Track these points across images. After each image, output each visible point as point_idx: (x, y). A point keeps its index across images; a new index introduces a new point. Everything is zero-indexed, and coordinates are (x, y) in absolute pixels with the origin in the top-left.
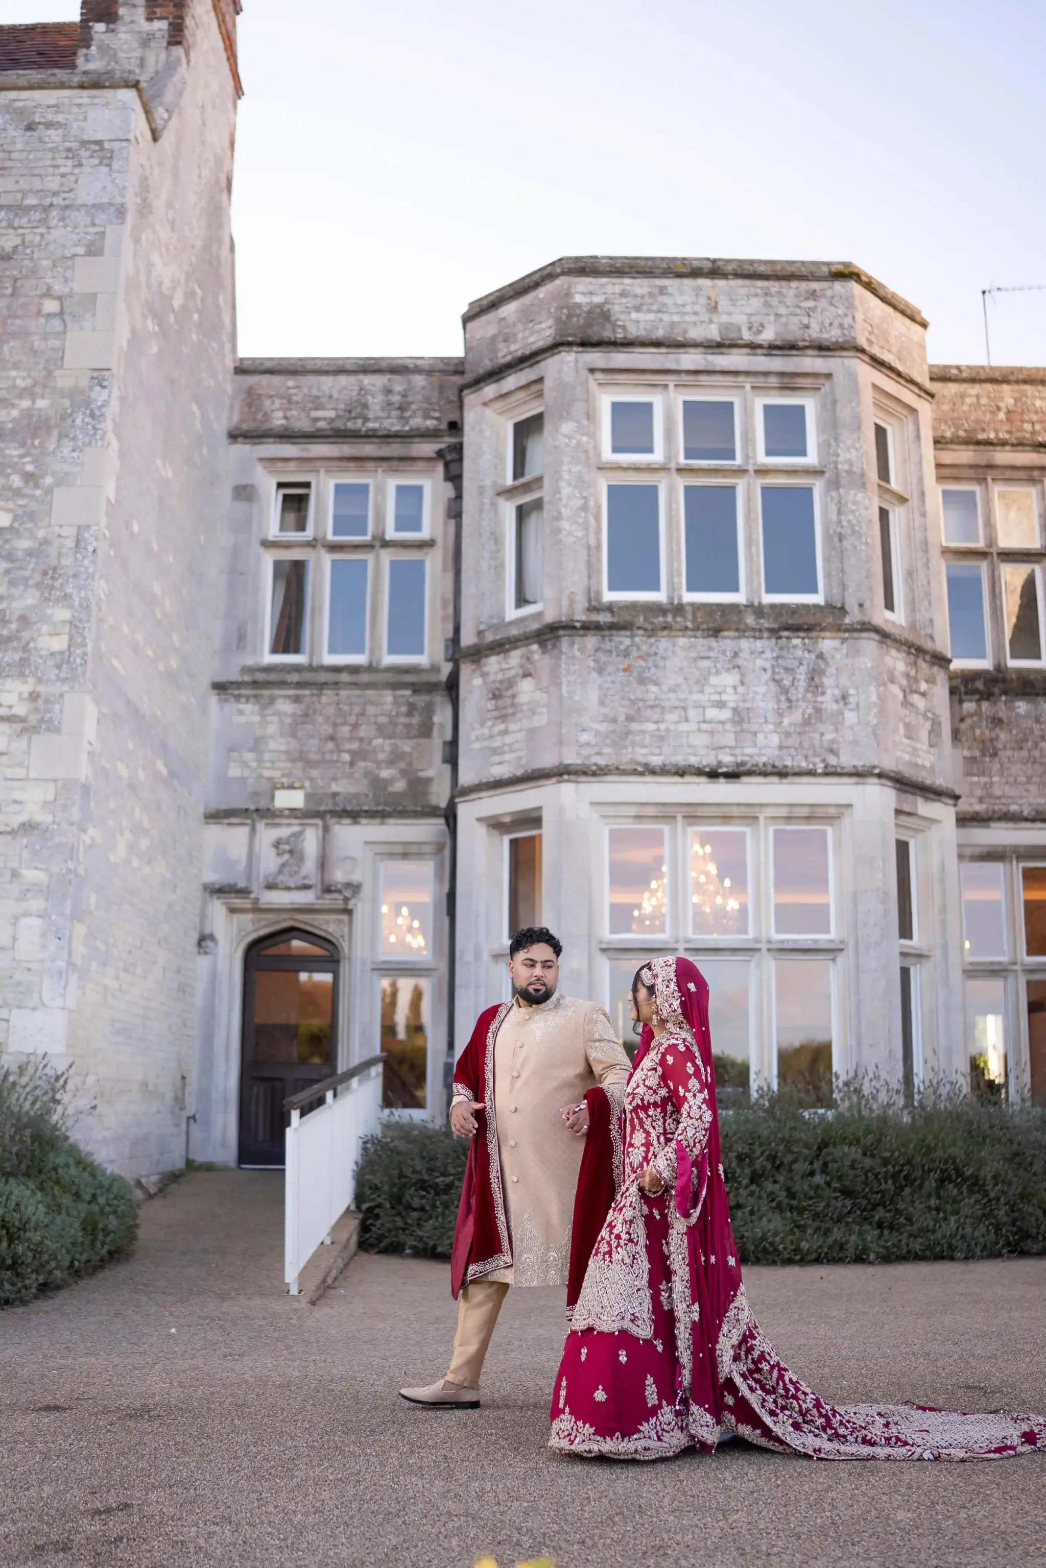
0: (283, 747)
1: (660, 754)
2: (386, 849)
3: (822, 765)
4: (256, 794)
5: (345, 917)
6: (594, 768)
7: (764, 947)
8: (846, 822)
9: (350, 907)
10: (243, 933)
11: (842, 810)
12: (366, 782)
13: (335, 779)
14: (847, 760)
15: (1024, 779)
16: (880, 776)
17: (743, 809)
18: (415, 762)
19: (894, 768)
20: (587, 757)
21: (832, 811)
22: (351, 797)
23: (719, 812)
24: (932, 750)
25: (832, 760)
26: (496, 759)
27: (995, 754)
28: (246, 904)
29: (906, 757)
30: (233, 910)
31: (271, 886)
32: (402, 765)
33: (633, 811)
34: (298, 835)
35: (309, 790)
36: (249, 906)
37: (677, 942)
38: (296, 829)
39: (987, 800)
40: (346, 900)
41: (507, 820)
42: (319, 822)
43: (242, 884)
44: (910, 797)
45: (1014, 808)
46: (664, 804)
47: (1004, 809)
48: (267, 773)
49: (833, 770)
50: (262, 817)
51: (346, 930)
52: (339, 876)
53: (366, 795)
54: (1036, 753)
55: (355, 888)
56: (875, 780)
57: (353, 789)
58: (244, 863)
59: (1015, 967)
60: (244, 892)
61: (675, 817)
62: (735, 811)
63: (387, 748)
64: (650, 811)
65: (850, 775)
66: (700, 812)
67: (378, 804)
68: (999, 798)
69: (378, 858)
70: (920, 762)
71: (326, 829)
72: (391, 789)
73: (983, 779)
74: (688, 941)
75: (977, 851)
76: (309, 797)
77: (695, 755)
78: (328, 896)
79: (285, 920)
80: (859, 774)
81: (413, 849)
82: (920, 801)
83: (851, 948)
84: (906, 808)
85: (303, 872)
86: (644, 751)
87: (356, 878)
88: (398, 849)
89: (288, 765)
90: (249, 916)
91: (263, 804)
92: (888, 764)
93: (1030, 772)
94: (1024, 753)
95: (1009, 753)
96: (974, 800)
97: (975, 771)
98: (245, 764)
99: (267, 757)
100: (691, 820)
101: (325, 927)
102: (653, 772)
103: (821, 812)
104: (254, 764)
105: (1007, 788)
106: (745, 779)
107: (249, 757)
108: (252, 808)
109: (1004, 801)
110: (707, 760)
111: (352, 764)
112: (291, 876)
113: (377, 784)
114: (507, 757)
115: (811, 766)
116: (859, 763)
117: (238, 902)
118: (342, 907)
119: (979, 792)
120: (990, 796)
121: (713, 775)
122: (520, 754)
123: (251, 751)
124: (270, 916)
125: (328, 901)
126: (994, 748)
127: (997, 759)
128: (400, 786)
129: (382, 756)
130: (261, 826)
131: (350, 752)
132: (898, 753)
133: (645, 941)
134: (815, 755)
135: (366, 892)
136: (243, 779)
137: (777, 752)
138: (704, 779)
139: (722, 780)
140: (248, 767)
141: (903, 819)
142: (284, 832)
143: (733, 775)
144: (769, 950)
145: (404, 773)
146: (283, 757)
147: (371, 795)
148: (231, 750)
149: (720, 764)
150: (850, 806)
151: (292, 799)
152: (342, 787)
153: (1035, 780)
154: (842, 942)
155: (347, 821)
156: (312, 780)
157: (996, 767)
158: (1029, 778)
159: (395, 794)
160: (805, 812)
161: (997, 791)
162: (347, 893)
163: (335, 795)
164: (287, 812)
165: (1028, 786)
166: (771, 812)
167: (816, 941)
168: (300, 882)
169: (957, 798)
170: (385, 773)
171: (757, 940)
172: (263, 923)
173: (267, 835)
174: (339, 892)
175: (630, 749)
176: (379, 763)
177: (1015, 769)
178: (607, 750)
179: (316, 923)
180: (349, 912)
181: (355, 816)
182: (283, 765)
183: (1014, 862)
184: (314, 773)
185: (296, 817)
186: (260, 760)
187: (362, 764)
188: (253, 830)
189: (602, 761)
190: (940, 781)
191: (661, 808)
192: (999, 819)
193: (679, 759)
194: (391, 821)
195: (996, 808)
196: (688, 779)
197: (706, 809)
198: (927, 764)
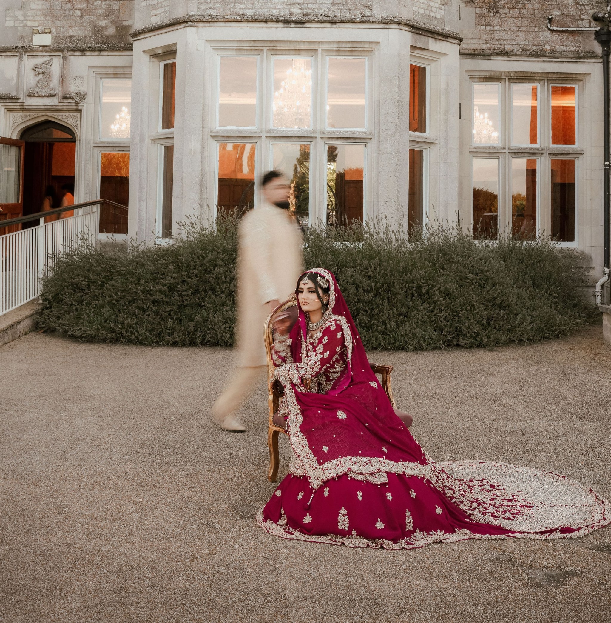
0: (40, 7)
1: (252, 8)
2: (103, 71)
3: (360, 16)
4: (22, 37)
5: (77, 114)
6: (208, 17)
7: (318, 136)
8: (376, 53)
9: (80, 108)
10: (16, 124)
11: (373, 46)
12: (90, 28)
13: (71, 27)
14: (378, 12)
15: (516, 28)
16: (399, 23)
17: (307, 45)
18: (121, 15)
19: (411, 18)
20: (204, 11)
21: (367, 46)
22: (80, 40)
23: (292, 46)
24: (443, 7)
25: (367, 12)
26: (154, 12)
27: (497, 12)
28: (16, 106)
29: (422, 11)
30: (10, 110)
31: (30, 96)
32: (113, 18)
33: (234, 45)
34: (47, 63)
35: (55, 34)
36: (19, 107)
37: (261, 132)
38: (47, 59)
39: (490, 42)
40: (77, 103)
41: (160, 51)
42: (60, 53)
43: (13, 94)
44: (423, 38)
45: (508, 47)
46: (255, 41)
47: (502, 47)
48: (29, 24)
49: (367, 19)
50: (26, 52)
51: (78, 122)
52: (73, 88)
53: (90, 37)
54: (524, 11)
55: (82, 96)
56: (396, 26)
57: (82, 33)
58: (15, 81)
59: (504, 151)
60: (14, 99)
61: (263, 49)
62: (302, 46)
63: (104, 7)
64: (245, 46)
65: (380, 23)
66: (279, 46)
67: (97, 43)
68: (498, 40)
69: (99, 76)
70: (432, 14)
71: (65, 58)
72: (105, 33)
73: (488, 28)
74: (269, 131)
75: (483, 74)
76: (55, 39)
77: (275, 9)
78: (65, 101)
79: (43, 116)
80: (386, 22)
81: (120, 71)
82: (430, 40)
83: (375, 138)
84: (419, 45)
85: (51, 86)
86: (241, 6)
87: (83, 89)
88: (111, 71)
89: (43, 18)
90: (20, 114)
91: (26, 44)
92: (406, 15)
93: (519, 24)
94: (517, 11)
95: (506, 11)
96: (481, 41)
97: (484, 23)
98: (16, 19)
99: (29, 13)
100: (273, 52)
101: (65, 120)
102: (247, 21)
103: (359, 47)
104: (22, 18)
105: (504, 34)
106: (308, 25)
107: (19, 13)
108: (20, 46)
109: (501, 42)
110: (283, 12)
111: (81, 17)
112: (42, 88)
113: (97, 30)
114: (160, 11)
115: (353, 17)
116: (385, 15)
117: (11, 105)
118: (75, 107)
119: (485, 37)
120: (492, 39)
121: (286, 22)
122: (166, 8)
123: (20, 9)
124: (33, 114)
125: (66, 104)
126: (497, 7)
127: (498, 15)
128: (111, 31)
129: (100, 12)
130: (25, 57)
131: (80, 9)
132: (415, 8)
133: (240, 131)
134: (356, 9)
135: (90, 98)
136: (15, 28)
137: (330, 7)
138: (281, 25)
139: (292, 25)
140: (18, 20)
141: (418, 52)
142: (39, 61)
143: (300, 23)
144: (321, 138)
145: (114, 22)
146: (39, 13)
147: (93, 36)
148: (7, 9)
149: (291, 14)
150: (379, 43)
151: (46, 40)
152: (76, 32)
153: (523, 29)
154: (371, 134)
155: (79, 53)
156: (56, 27)
157: (497, 20)
158: (519, 27)
159: (108, 37)
160: (349, 46)
161: (497, 36)
162: (77, 99)
163: (71, 37)
164: (41, 48)
165: (518, 33)
166: (326, 46)
167: (354, 133)
168: (48, 93)
169: (461, 40)
170: (102, 23)
171: (314, 132)
172: (28, 118)
173: (29, 62)
174: (73, 98)
175: (233, 5)
176: (98, 16)
177: (510, 21)
178: (217, 6)
179: (60, 118)
180: (80, 111)
181: (83, 51)
182: (39, 18)
183: (507, 82)
184: (59, 23)
185: (47, 52)
186: (25, 16)
187: (88, 17)
188: (21, 59)
189: (214, 13)
190: (448, 28)
191: (252, 44)
192: (497, 54)
193: (265, 12)
194: (105, 53)
195: (496, 47)
196: (270, 24)
197: (283, 45)
198: (438, 16)
